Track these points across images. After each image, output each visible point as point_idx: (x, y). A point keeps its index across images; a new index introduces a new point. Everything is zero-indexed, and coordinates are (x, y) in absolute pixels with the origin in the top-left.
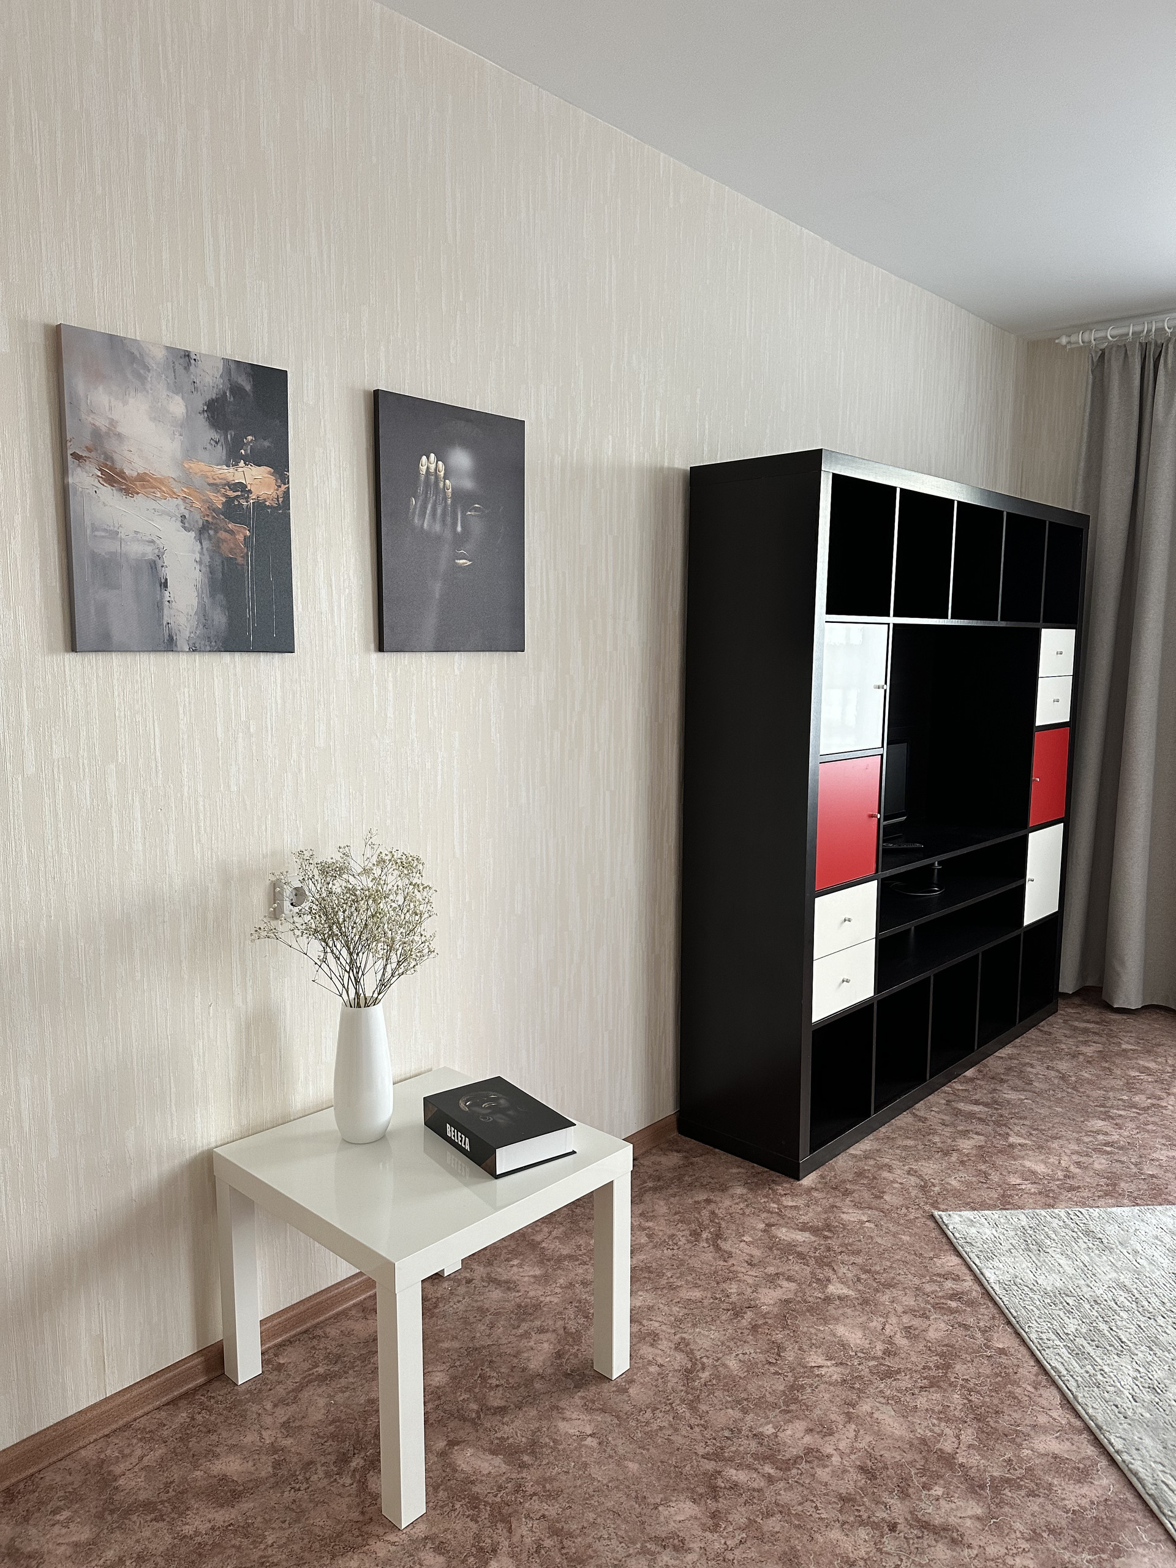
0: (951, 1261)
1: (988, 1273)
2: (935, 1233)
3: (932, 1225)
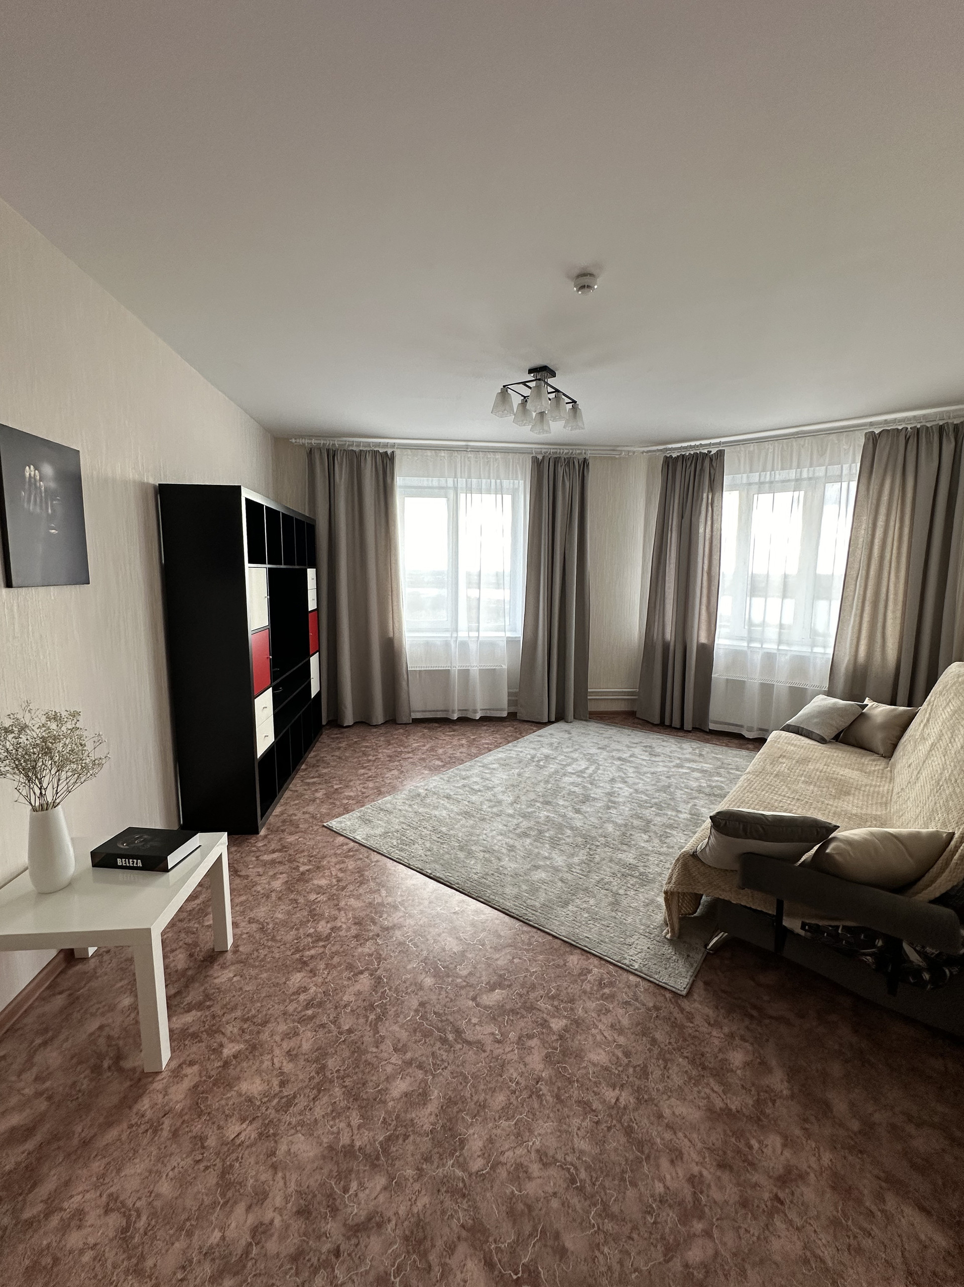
0: (341, 839)
1: (358, 837)
2: (329, 832)
3: (326, 829)
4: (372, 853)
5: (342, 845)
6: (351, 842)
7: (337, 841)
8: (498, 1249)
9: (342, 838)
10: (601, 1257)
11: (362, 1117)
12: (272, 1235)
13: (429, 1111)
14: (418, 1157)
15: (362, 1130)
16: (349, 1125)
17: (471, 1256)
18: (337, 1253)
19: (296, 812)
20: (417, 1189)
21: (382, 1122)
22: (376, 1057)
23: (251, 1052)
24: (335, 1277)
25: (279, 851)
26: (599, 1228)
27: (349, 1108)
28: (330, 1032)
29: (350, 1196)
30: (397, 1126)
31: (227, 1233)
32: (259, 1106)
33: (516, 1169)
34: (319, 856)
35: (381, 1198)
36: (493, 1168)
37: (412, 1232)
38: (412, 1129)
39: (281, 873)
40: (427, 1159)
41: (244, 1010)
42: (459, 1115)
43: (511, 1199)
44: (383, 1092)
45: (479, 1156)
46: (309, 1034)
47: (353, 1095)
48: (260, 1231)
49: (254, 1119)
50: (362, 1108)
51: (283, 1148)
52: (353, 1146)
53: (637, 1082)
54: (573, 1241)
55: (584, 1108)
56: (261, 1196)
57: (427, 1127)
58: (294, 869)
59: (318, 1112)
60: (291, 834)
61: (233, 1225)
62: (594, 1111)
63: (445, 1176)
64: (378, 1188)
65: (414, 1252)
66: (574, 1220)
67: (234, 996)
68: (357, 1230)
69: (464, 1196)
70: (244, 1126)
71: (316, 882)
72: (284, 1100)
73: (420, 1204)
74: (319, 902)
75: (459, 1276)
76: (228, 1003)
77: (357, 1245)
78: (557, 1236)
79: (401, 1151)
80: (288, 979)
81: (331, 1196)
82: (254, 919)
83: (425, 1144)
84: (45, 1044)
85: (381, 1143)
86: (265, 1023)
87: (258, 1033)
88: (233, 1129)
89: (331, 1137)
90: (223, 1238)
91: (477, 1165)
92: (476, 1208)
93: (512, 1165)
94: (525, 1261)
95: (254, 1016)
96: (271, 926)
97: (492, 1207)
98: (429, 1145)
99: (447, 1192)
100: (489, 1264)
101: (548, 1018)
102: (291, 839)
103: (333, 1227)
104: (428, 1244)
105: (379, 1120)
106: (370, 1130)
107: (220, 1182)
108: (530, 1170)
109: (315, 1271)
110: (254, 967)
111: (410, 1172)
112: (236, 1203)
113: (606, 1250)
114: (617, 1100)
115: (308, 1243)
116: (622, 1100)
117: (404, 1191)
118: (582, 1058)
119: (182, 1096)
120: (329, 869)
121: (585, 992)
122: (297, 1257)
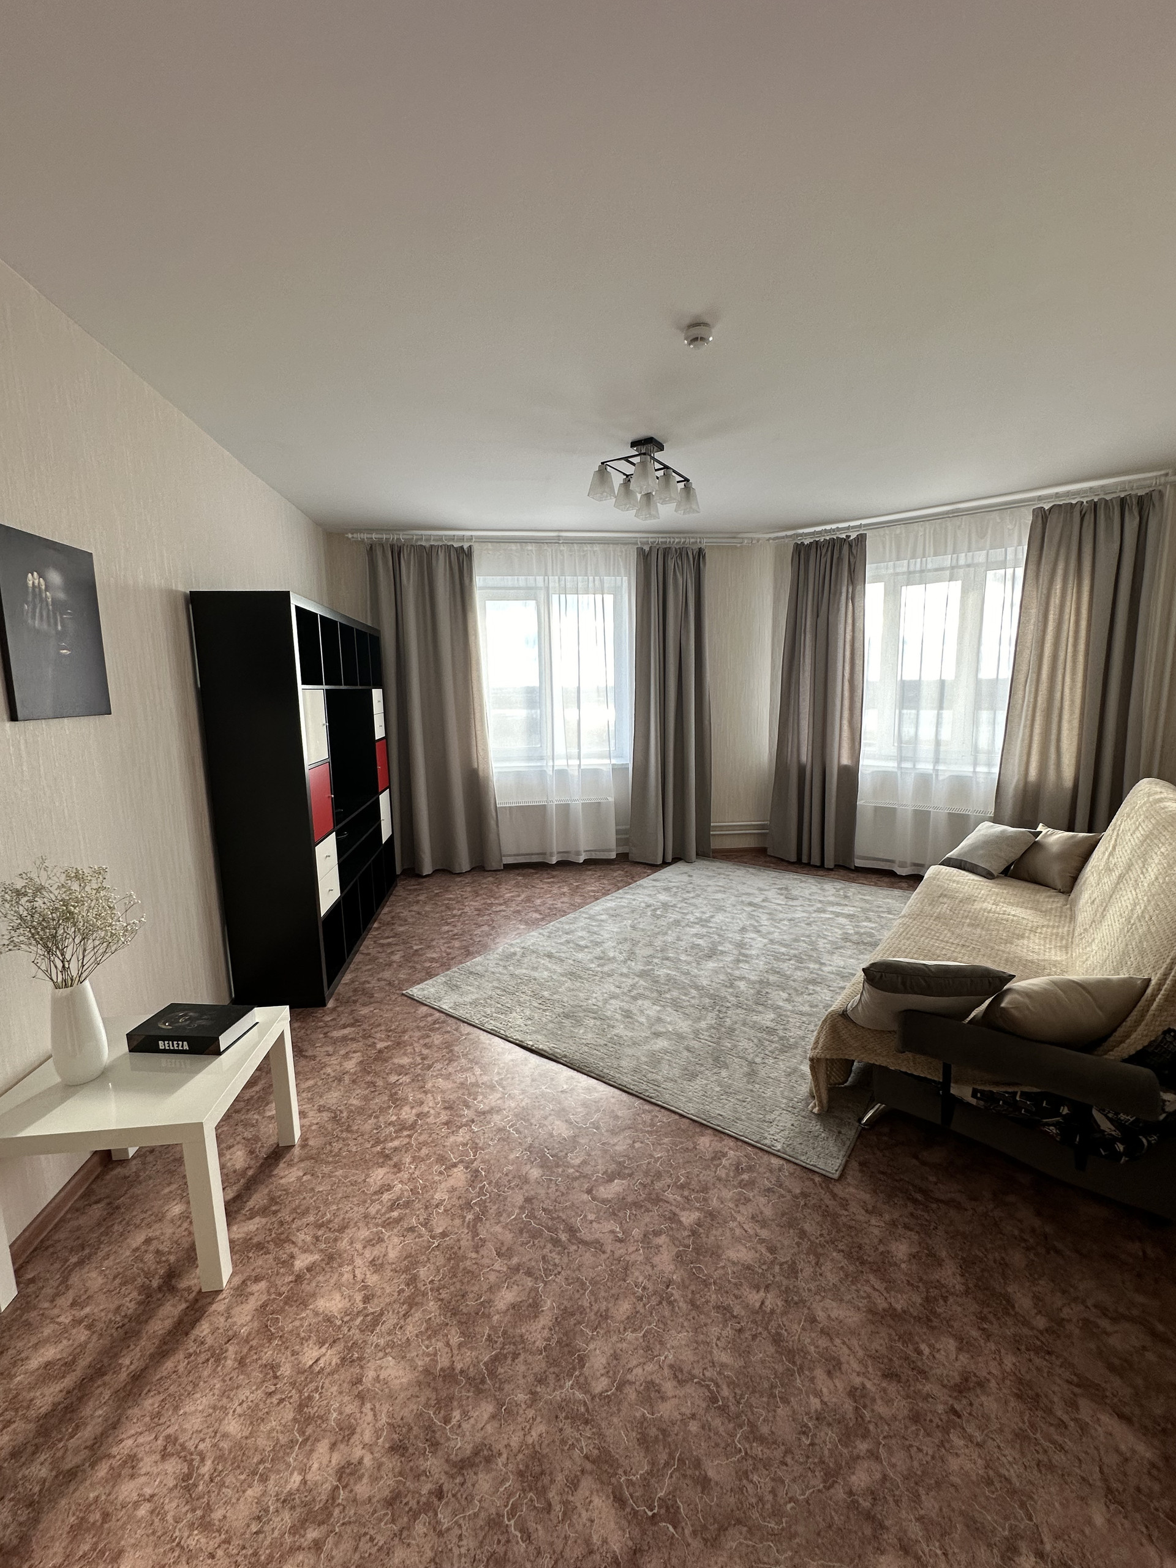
0: (423, 1010)
1: (444, 1007)
3: (406, 999)
4: (462, 1024)
5: (426, 1016)
6: (436, 1012)
7: (419, 1012)
8: (630, 1483)
9: (425, 1008)
10: (750, 1487)
11: (463, 1334)
12: (361, 1478)
13: (542, 1323)
14: (530, 1379)
15: (464, 1350)
16: (448, 1344)
17: (597, 1491)
18: (439, 1494)
19: (369, 979)
20: (530, 1416)
21: (487, 1340)
22: (476, 1263)
23: (328, 1264)
24: (438, 1522)
25: (352, 1025)
26: (746, 1453)
27: (447, 1324)
28: (420, 1236)
29: (452, 1427)
30: (504, 1344)
31: (309, 1477)
32: (340, 1327)
33: (647, 1389)
34: (399, 1030)
35: (489, 1428)
36: (619, 1388)
37: (527, 1466)
38: (522, 1345)
39: (354, 1052)
40: (541, 1380)
41: (317, 1214)
42: (577, 1329)
43: (642, 1423)
44: (487, 1304)
45: (602, 1375)
46: (396, 1240)
47: (451, 1309)
48: (347, 1472)
49: (334, 1342)
50: (462, 1323)
51: (371, 1374)
52: (454, 1369)
53: (785, 1282)
54: (716, 1469)
55: (724, 1314)
56: (347, 1431)
57: (540, 1344)
58: (369, 1046)
59: (411, 1330)
60: (364, 1005)
61: (316, 1466)
62: (735, 1317)
63: (563, 1400)
64: (486, 1416)
65: (531, 1490)
66: (717, 1445)
67: (304, 1198)
68: (462, 1466)
69: (587, 1422)
70: (323, 1350)
71: (396, 1061)
72: (369, 1318)
73: (534, 1433)
74: (401, 1084)
75: (585, 1515)
76: (298, 1207)
77: (462, 1484)
78: (698, 1464)
79: (511, 1373)
80: (368, 1176)
81: (429, 1428)
82: (324, 1107)
83: (539, 1364)
84: (81, 1263)
85: (486, 1364)
86: (342, 1229)
87: (336, 1240)
88: (310, 1354)
89: (427, 1359)
90: (304, 1482)
91: (600, 1385)
92: (601, 1435)
93: (641, 1385)
94: (661, 1494)
95: (330, 1221)
96: (345, 1114)
97: (620, 1433)
98: (544, 1365)
99: (566, 1418)
100: (619, 1501)
101: (677, 1211)
102: (365, 1011)
103: (433, 1464)
104: (546, 1480)
105: (482, 1337)
106: (472, 1349)
107: (298, 1417)
108: (663, 1389)
109: (415, 1516)
110: (328, 1163)
111: (521, 1397)
112: (317, 1440)
113: (755, 1478)
114: (763, 1303)
115: (405, 1484)
116: (767, 1303)
117: (516, 1419)
118: (719, 1256)
119: (249, 1318)
120: (412, 1044)
121: (719, 1179)
122: (391, 1502)
